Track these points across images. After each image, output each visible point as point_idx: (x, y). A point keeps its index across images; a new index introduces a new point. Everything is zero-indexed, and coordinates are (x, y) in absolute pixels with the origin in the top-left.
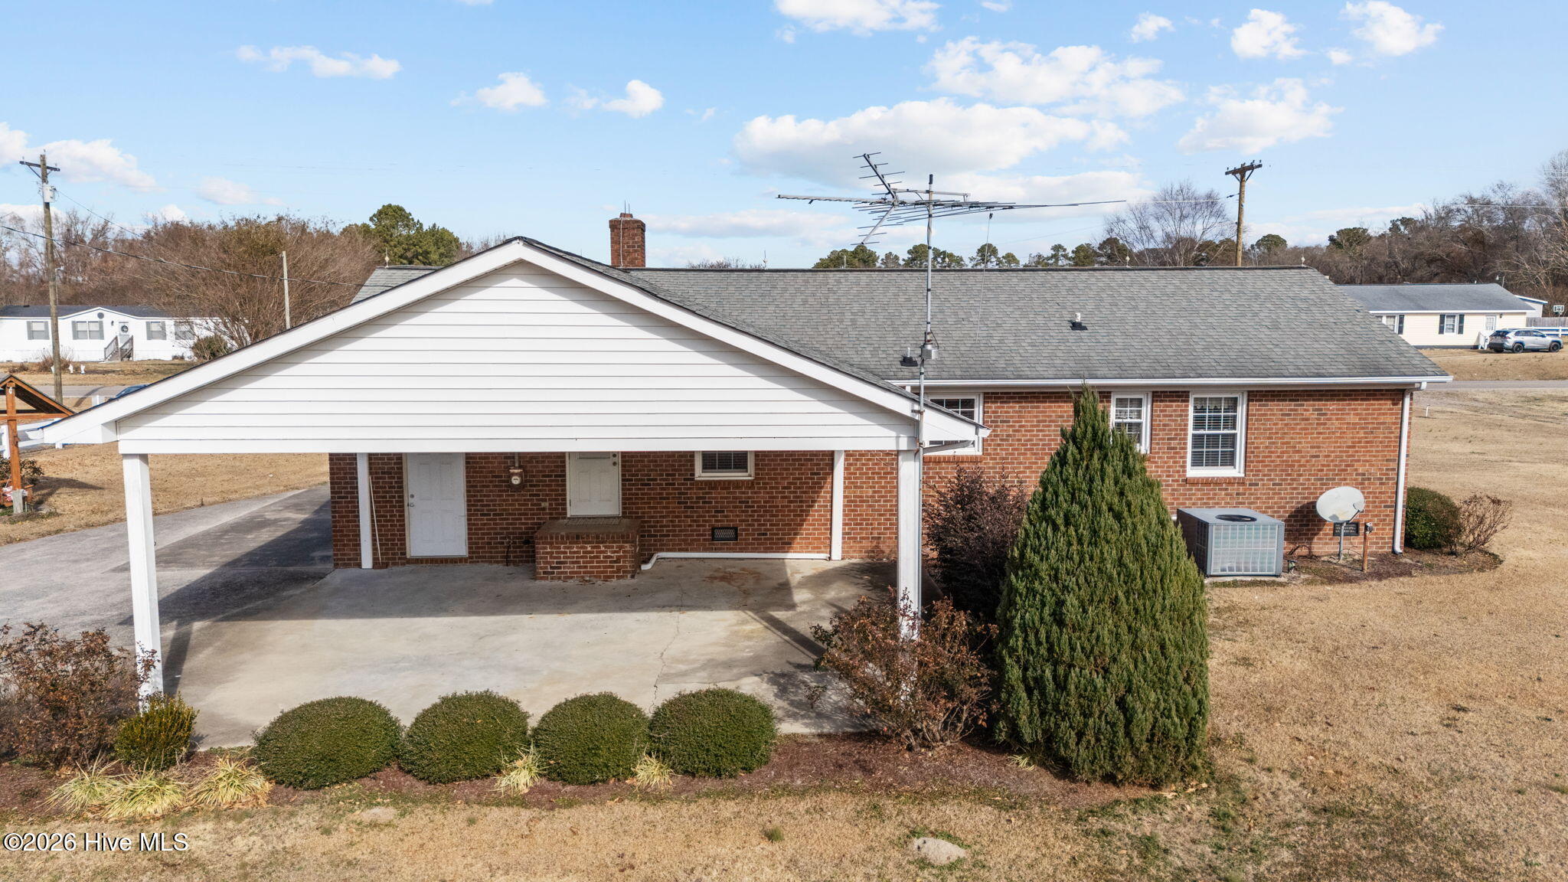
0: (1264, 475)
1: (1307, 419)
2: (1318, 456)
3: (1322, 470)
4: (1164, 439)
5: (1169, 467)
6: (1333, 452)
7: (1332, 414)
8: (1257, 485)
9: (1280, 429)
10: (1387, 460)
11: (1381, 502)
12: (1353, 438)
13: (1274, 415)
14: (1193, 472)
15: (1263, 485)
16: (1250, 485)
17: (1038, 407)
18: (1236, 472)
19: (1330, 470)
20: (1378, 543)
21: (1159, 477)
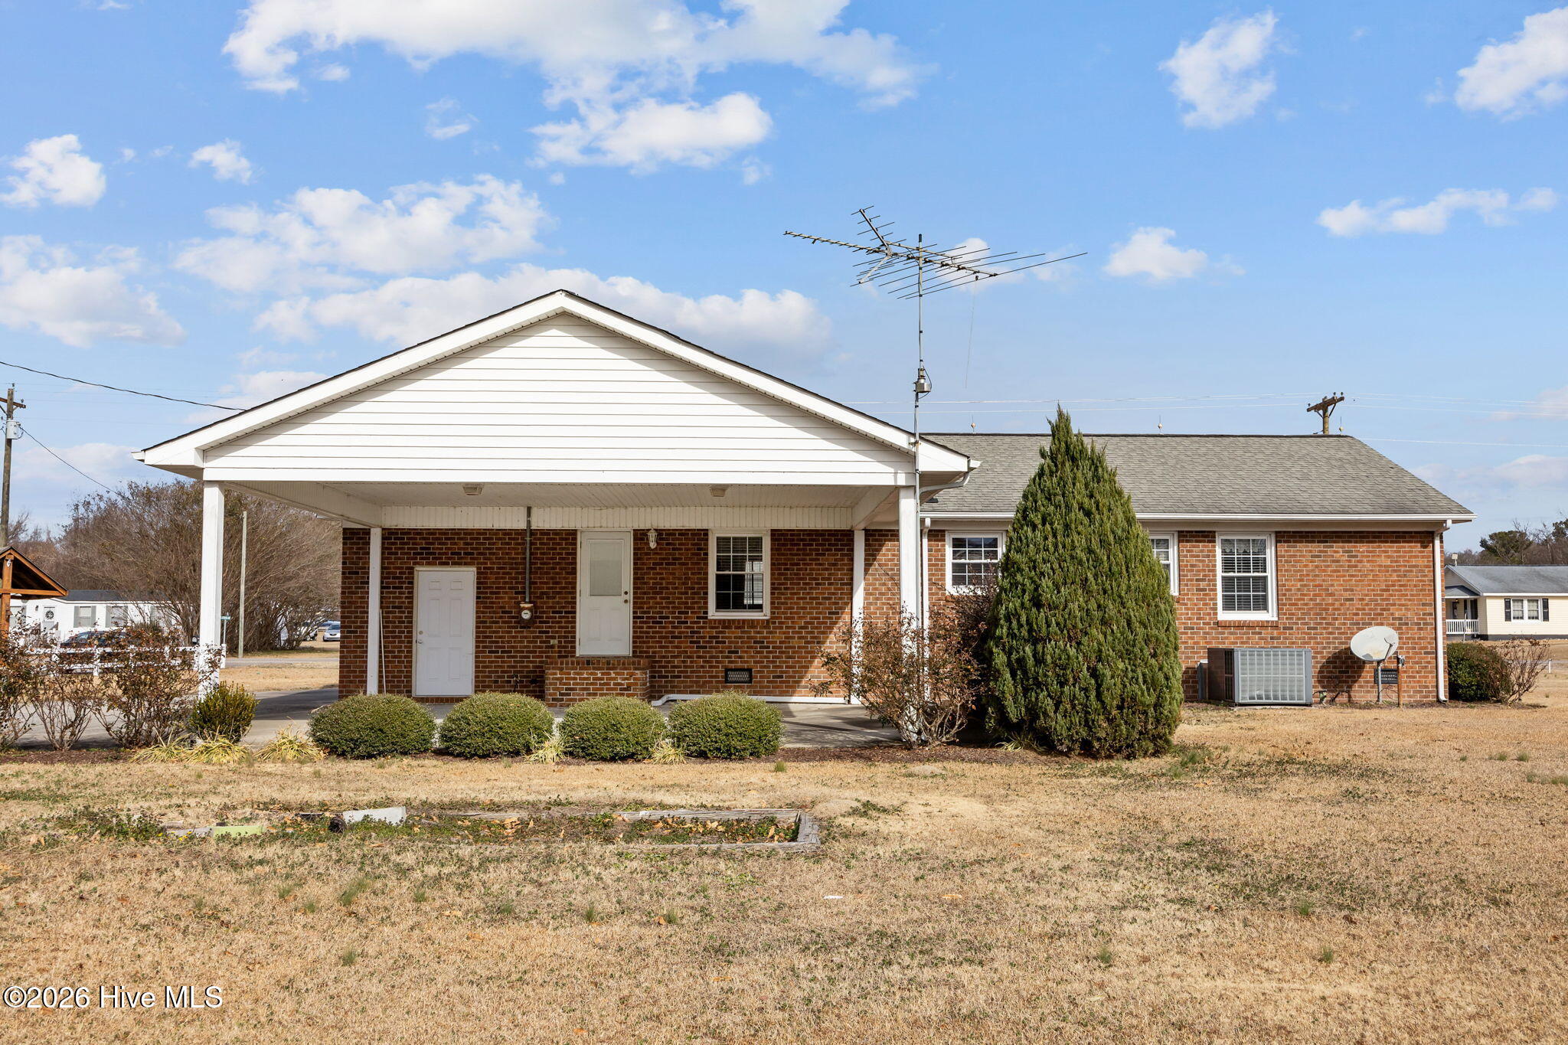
0: (1298, 619)
1: (1338, 561)
2: (1352, 600)
3: (1357, 614)
4: (1192, 580)
5: (1199, 609)
6: (1367, 595)
7: (1362, 556)
8: (1292, 628)
9: (1311, 571)
10: (1424, 605)
11: (1421, 648)
12: (1386, 581)
13: (1304, 556)
14: (1224, 616)
15: (1298, 629)
16: (1284, 628)
18: (1269, 615)
19: (1366, 614)
20: (1422, 692)
21: (1190, 619)
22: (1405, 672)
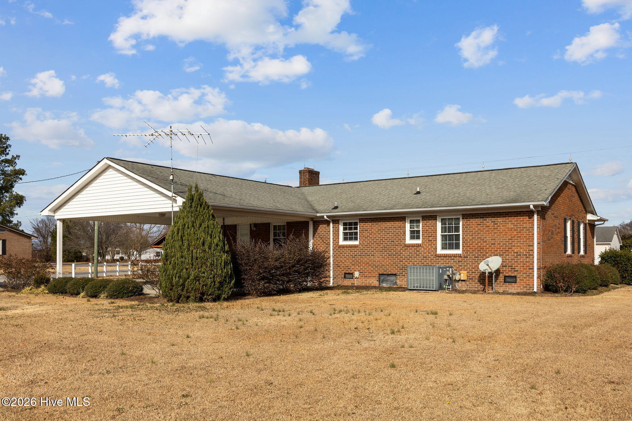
0: (470, 253)
1: (489, 226)
2: (495, 244)
3: (497, 251)
4: (426, 237)
5: (429, 249)
6: (502, 242)
7: (500, 224)
8: (467, 257)
9: (477, 231)
10: (529, 246)
11: (527, 267)
12: (511, 235)
13: (473, 225)
14: (440, 251)
15: (470, 257)
16: (464, 257)
17: (378, 224)
18: (459, 252)
19: (501, 251)
20: (527, 287)
21: (425, 253)
22: (519, 278)
